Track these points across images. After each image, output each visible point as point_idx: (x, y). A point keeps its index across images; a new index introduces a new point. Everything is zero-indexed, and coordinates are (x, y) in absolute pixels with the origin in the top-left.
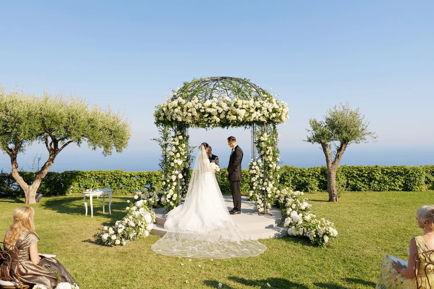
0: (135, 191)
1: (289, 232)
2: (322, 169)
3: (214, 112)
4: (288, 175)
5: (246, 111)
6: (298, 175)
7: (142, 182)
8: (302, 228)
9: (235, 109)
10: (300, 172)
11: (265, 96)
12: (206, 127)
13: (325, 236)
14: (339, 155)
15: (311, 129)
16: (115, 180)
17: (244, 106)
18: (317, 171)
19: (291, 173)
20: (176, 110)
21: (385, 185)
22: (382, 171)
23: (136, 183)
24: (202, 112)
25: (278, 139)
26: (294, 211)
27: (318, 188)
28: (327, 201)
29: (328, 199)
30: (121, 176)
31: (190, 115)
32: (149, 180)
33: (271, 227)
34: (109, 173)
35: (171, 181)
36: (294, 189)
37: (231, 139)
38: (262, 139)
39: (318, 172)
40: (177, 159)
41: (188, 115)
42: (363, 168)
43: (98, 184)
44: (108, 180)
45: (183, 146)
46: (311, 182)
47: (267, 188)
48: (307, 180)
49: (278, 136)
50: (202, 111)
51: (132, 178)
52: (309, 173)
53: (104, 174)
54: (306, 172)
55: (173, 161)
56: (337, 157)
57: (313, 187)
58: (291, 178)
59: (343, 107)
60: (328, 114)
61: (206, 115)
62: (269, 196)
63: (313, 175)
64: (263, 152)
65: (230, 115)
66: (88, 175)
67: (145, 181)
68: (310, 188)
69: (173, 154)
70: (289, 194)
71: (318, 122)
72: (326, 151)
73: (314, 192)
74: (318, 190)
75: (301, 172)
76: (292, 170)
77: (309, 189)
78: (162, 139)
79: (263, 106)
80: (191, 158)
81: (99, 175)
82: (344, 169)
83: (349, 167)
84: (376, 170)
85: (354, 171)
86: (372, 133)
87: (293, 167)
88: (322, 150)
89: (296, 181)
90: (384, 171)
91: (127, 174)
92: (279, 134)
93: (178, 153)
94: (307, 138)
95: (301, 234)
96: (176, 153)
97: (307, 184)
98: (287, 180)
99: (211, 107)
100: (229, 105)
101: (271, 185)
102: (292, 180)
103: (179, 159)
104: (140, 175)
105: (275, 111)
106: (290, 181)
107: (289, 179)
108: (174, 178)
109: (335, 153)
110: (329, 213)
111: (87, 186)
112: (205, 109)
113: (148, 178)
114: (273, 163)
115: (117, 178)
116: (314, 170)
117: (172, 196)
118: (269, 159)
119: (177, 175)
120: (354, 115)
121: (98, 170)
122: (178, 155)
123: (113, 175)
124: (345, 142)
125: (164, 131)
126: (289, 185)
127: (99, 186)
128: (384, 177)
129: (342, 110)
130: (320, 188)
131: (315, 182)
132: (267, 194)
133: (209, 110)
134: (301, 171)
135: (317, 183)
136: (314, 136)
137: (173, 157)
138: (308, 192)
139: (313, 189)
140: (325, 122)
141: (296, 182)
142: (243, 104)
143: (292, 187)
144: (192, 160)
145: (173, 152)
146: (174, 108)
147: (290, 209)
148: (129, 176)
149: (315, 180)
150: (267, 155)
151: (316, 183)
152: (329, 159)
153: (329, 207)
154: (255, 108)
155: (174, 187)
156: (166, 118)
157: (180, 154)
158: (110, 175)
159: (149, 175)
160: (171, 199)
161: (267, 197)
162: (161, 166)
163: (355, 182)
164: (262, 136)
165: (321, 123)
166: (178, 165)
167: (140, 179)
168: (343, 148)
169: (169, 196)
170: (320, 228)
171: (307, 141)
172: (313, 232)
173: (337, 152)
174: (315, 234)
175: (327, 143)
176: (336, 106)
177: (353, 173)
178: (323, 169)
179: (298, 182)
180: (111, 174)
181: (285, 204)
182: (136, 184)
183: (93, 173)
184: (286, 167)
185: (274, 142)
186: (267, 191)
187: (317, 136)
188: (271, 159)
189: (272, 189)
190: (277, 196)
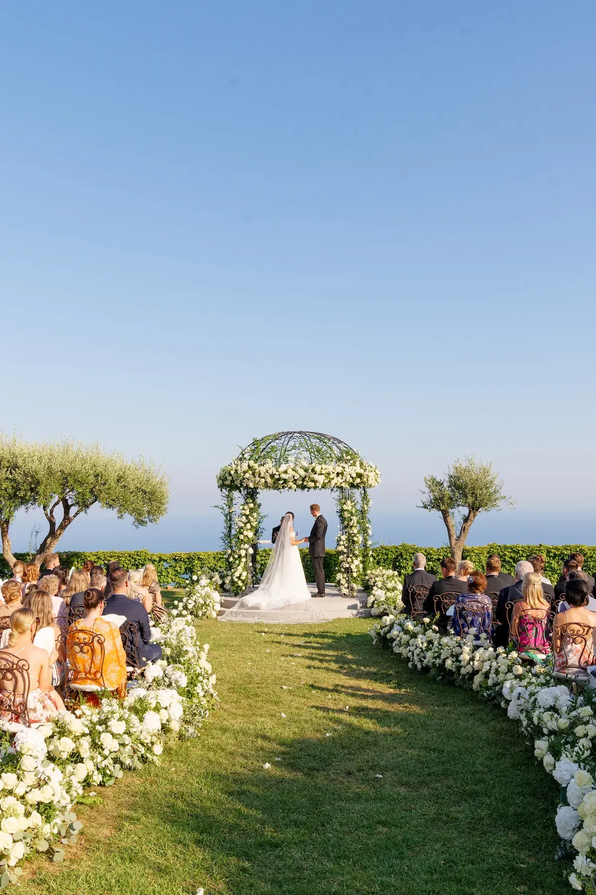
0: (166, 583)
3: (290, 478)
5: (326, 476)
7: (178, 569)
9: (312, 475)
11: (349, 457)
12: (280, 489)
14: (465, 527)
15: (427, 490)
16: (135, 565)
17: (323, 472)
20: (247, 475)
21: (552, 574)
22: (548, 552)
23: (169, 570)
30: (145, 559)
31: (263, 480)
32: (189, 566)
33: (354, 607)
34: (126, 555)
35: (240, 556)
37: (313, 508)
38: (345, 507)
40: (247, 531)
41: (261, 481)
42: (520, 549)
45: (254, 515)
47: (352, 565)
48: (435, 566)
50: (277, 476)
51: (162, 562)
53: (119, 557)
54: (434, 553)
55: (242, 533)
56: (463, 529)
59: (469, 461)
60: (451, 468)
61: (281, 482)
62: (355, 575)
64: (346, 523)
65: (307, 482)
67: (183, 569)
69: (243, 525)
71: (438, 480)
72: (447, 522)
76: (412, 551)
78: (225, 507)
79: (345, 471)
80: (260, 531)
82: (492, 550)
83: (499, 546)
84: (539, 550)
85: (505, 552)
86: (507, 497)
87: (414, 546)
88: (443, 521)
90: (551, 552)
91: (155, 557)
92: (371, 501)
93: (248, 524)
94: (422, 503)
96: (246, 524)
99: (286, 472)
100: (306, 470)
101: (357, 562)
103: (249, 531)
104: (175, 559)
105: (360, 476)
106: (409, 568)
107: (408, 564)
108: (243, 553)
109: (460, 524)
112: (279, 475)
113: (188, 563)
114: (358, 535)
115: (139, 563)
117: (241, 575)
119: (247, 550)
120: (486, 472)
121: (110, 550)
122: (248, 526)
123: (132, 558)
124: (474, 508)
125: (228, 496)
128: (551, 562)
129: (467, 464)
132: (352, 572)
133: (284, 476)
136: (432, 500)
137: (242, 528)
140: (448, 480)
142: (322, 469)
144: (262, 532)
145: (243, 523)
146: (245, 472)
147: (376, 589)
148: (158, 559)
150: (351, 527)
152: (453, 532)
154: (335, 473)
155: (244, 564)
156: (234, 483)
157: (251, 525)
158: (128, 558)
159: (188, 559)
160: (239, 578)
161: (352, 576)
162: (223, 539)
163: (508, 570)
164: (345, 504)
165: (442, 482)
166: (248, 538)
167: (174, 564)
168: (471, 517)
169: (237, 574)
171: (422, 507)
173: (462, 522)
175: (449, 510)
176: (458, 459)
177: (505, 555)
180: (130, 556)
182: (169, 573)
183: (102, 554)
184: (403, 546)
185: (365, 510)
186: (351, 569)
187: (436, 499)
188: (355, 531)
189: (357, 566)
190: (367, 577)
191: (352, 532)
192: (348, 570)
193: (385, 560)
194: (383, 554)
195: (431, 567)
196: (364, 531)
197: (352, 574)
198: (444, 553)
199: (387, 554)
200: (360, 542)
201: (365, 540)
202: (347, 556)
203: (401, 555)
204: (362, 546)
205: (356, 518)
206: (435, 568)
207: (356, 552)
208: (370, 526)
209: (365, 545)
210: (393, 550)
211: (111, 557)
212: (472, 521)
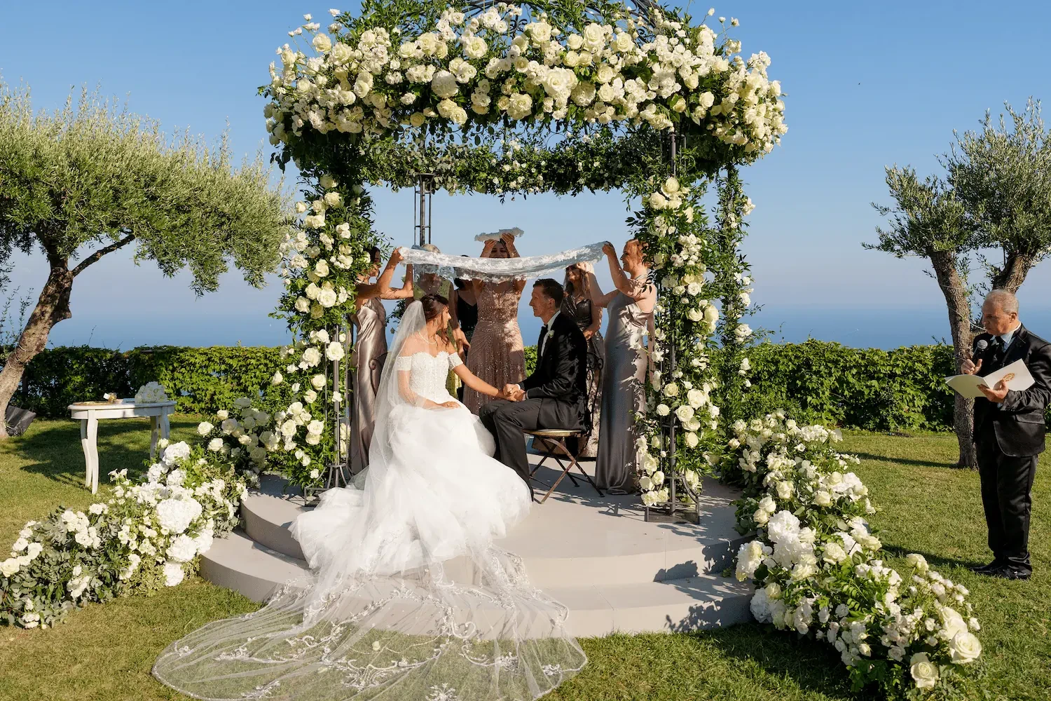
1: (758, 605)
2: (937, 354)
3: (445, 82)
4: (818, 373)
5: (579, 76)
6: (854, 371)
8: (810, 601)
10: (860, 361)
13: (917, 656)
15: (893, 203)
17: (573, 59)
18: (920, 362)
19: (829, 364)
24: (392, 83)
25: (744, 218)
26: (786, 514)
27: (923, 419)
28: (952, 466)
29: (956, 458)
33: (681, 576)
34: (258, 354)
35: (303, 369)
36: (839, 421)
38: (658, 201)
39: (925, 365)
40: (320, 285)
43: (228, 386)
44: (255, 376)
46: (897, 396)
47: (681, 408)
48: (883, 389)
49: (746, 207)
50: (394, 79)
52: (893, 366)
53: (246, 358)
54: (882, 362)
55: (302, 292)
57: (905, 415)
58: (829, 382)
59: (1018, 119)
60: (957, 149)
61: (408, 94)
62: (692, 441)
63: (904, 375)
64: (661, 258)
65: (509, 97)
66: (200, 360)
68: (895, 417)
69: (304, 265)
70: (782, 436)
71: (920, 181)
72: (949, 284)
73: (907, 432)
74: (922, 426)
75: (863, 362)
76: (833, 357)
77: (892, 420)
79: (656, 60)
81: (231, 361)
87: (837, 345)
88: (935, 282)
89: (846, 393)
92: (749, 201)
93: (321, 260)
94: (878, 235)
95: (803, 625)
96: (312, 263)
97: (886, 404)
98: (813, 388)
101: (698, 398)
102: (834, 391)
103: (325, 285)
106: (823, 393)
107: (822, 384)
108: (312, 358)
109: (983, 291)
110: (956, 516)
111: (197, 392)
112: (403, 72)
114: (703, 303)
116: (911, 358)
117: (302, 432)
118: (686, 287)
119: (322, 347)
122: (322, 268)
123: (271, 361)
124: (1021, 251)
126: (822, 405)
127: (233, 393)
129: (1010, 130)
130: (929, 419)
131: (913, 396)
132: (681, 431)
133: (420, 74)
134: (863, 357)
135: (919, 403)
136: (906, 229)
137: (303, 275)
138: (888, 429)
139: (907, 420)
140: (945, 179)
141: (845, 397)
142: (566, 50)
143: (830, 411)
145: (306, 255)
147: (770, 505)
149: (912, 392)
150: (680, 272)
151: (917, 402)
152: (961, 312)
153: (960, 488)
154: (618, 67)
155: (315, 396)
157: (331, 265)
158: (263, 361)
160: (301, 440)
161: (681, 446)
164: (656, 189)
165: (930, 185)
166: (326, 308)
168: (1017, 271)
169: (288, 429)
170: (895, 610)
171: (878, 248)
172: (859, 628)
173: (990, 286)
174: (867, 641)
175: (953, 254)
176: (987, 116)
178: (940, 354)
179: (851, 397)
181: (763, 477)
183: (215, 353)
184: (812, 345)
185: (730, 230)
186: (679, 422)
187: (914, 227)
188: (695, 288)
189: (701, 414)
190: (735, 443)
191: (681, 289)
192: (671, 427)
193: (770, 374)
194: (768, 361)
195: (876, 391)
196: (728, 292)
197: (683, 440)
198: (906, 361)
199: (776, 363)
200: (713, 327)
201: (730, 324)
202: (663, 377)
203: (808, 364)
204: (719, 341)
205: (699, 240)
206: (883, 393)
207: (695, 362)
208: (747, 281)
209: (729, 339)
210: (790, 353)
211: (231, 358)
212: (1019, 281)
